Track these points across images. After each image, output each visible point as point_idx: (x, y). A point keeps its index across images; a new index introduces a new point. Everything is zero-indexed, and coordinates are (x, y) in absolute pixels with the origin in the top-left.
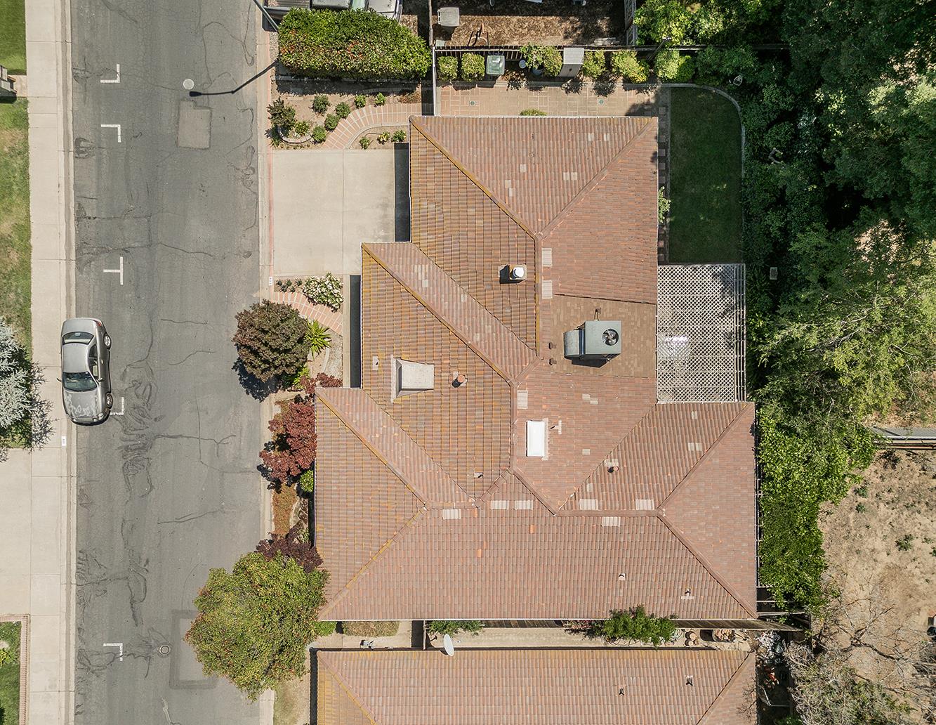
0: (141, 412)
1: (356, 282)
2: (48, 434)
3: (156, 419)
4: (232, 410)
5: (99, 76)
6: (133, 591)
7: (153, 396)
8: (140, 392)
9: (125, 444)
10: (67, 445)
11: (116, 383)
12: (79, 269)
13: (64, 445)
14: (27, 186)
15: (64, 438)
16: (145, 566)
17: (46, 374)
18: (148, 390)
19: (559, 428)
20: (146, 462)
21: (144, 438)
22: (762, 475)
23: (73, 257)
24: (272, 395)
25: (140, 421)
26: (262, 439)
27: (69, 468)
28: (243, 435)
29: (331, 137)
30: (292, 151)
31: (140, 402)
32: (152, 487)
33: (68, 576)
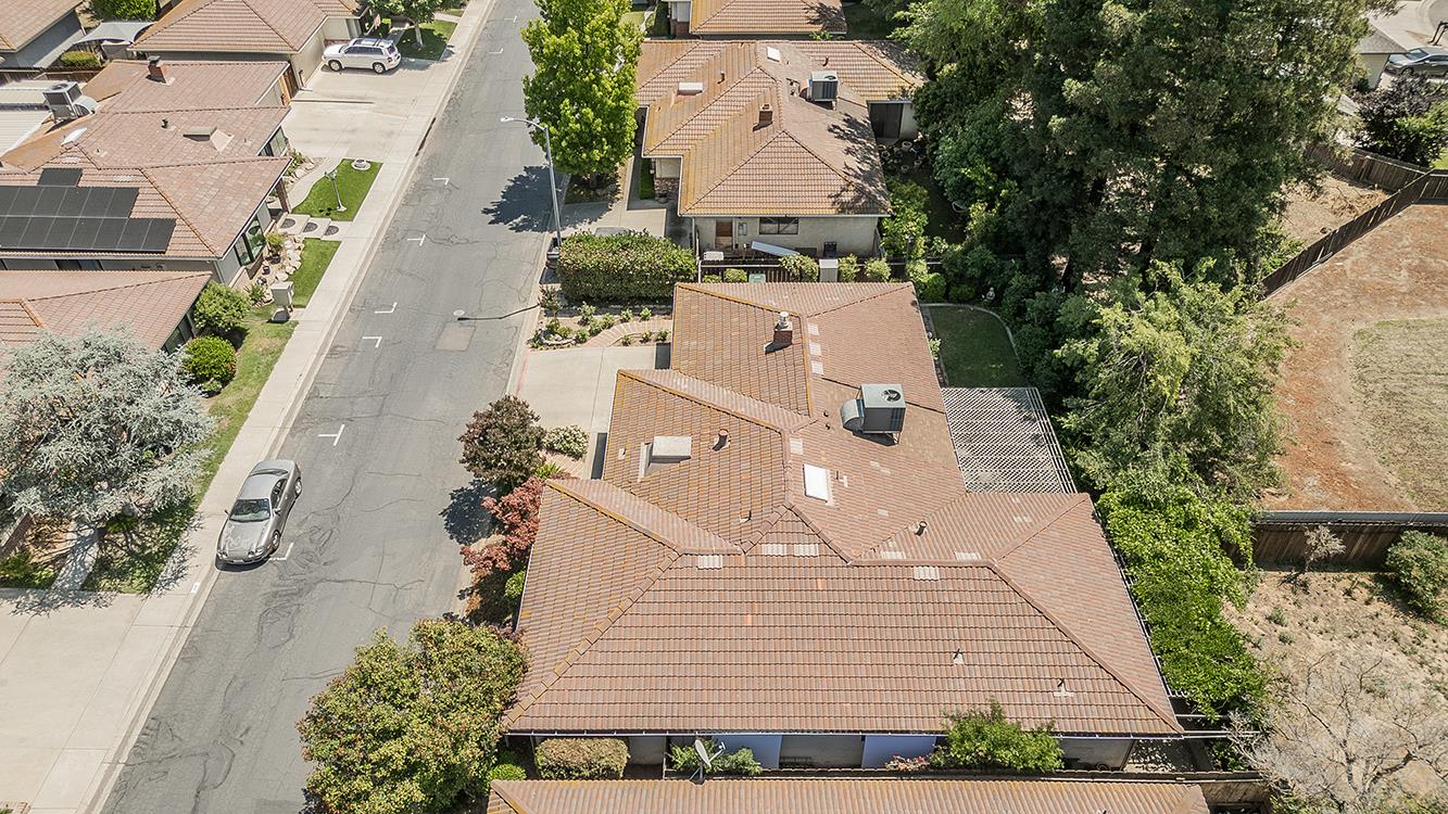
0: (306, 558)
1: (602, 440)
2: (178, 581)
3: (325, 564)
4: (428, 554)
5: (374, 309)
6: (208, 771)
7: (331, 540)
8: (316, 537)
9: (275, 589)
10: (198, 593)
11: (290, 528)
12: (292, 434)
13: (194, 591)
14: (268, 375)
15: (198, 584)
16: (241, 736)
17: (206, 522)
18: (327, 535)
19: (845, 480)
20: (294, 608)
21: (302, 583)
22: (1125, 560)
23: (290, 425)
24: (483, 540)
25: (304, 566)
26: (458, 585)
27: (187, 618)
28: (435, 579)
29: (591, 340)
30: (551, 350)
31: (311, 547)
32: (292, 636)
33: (119, 753)
